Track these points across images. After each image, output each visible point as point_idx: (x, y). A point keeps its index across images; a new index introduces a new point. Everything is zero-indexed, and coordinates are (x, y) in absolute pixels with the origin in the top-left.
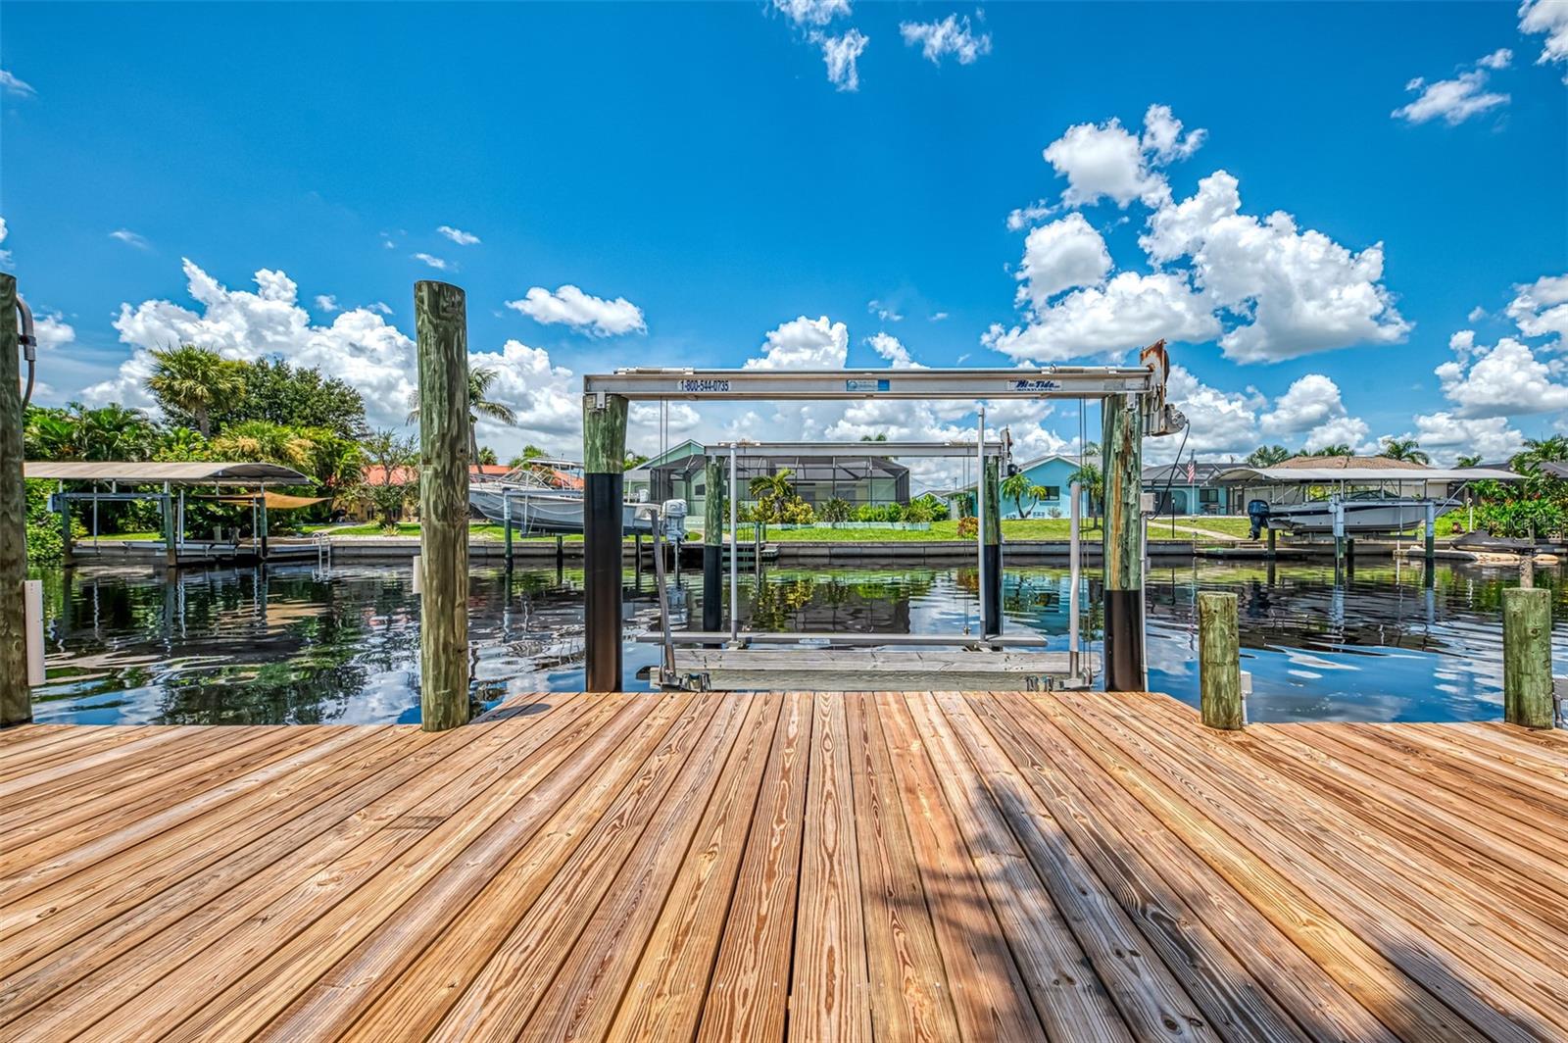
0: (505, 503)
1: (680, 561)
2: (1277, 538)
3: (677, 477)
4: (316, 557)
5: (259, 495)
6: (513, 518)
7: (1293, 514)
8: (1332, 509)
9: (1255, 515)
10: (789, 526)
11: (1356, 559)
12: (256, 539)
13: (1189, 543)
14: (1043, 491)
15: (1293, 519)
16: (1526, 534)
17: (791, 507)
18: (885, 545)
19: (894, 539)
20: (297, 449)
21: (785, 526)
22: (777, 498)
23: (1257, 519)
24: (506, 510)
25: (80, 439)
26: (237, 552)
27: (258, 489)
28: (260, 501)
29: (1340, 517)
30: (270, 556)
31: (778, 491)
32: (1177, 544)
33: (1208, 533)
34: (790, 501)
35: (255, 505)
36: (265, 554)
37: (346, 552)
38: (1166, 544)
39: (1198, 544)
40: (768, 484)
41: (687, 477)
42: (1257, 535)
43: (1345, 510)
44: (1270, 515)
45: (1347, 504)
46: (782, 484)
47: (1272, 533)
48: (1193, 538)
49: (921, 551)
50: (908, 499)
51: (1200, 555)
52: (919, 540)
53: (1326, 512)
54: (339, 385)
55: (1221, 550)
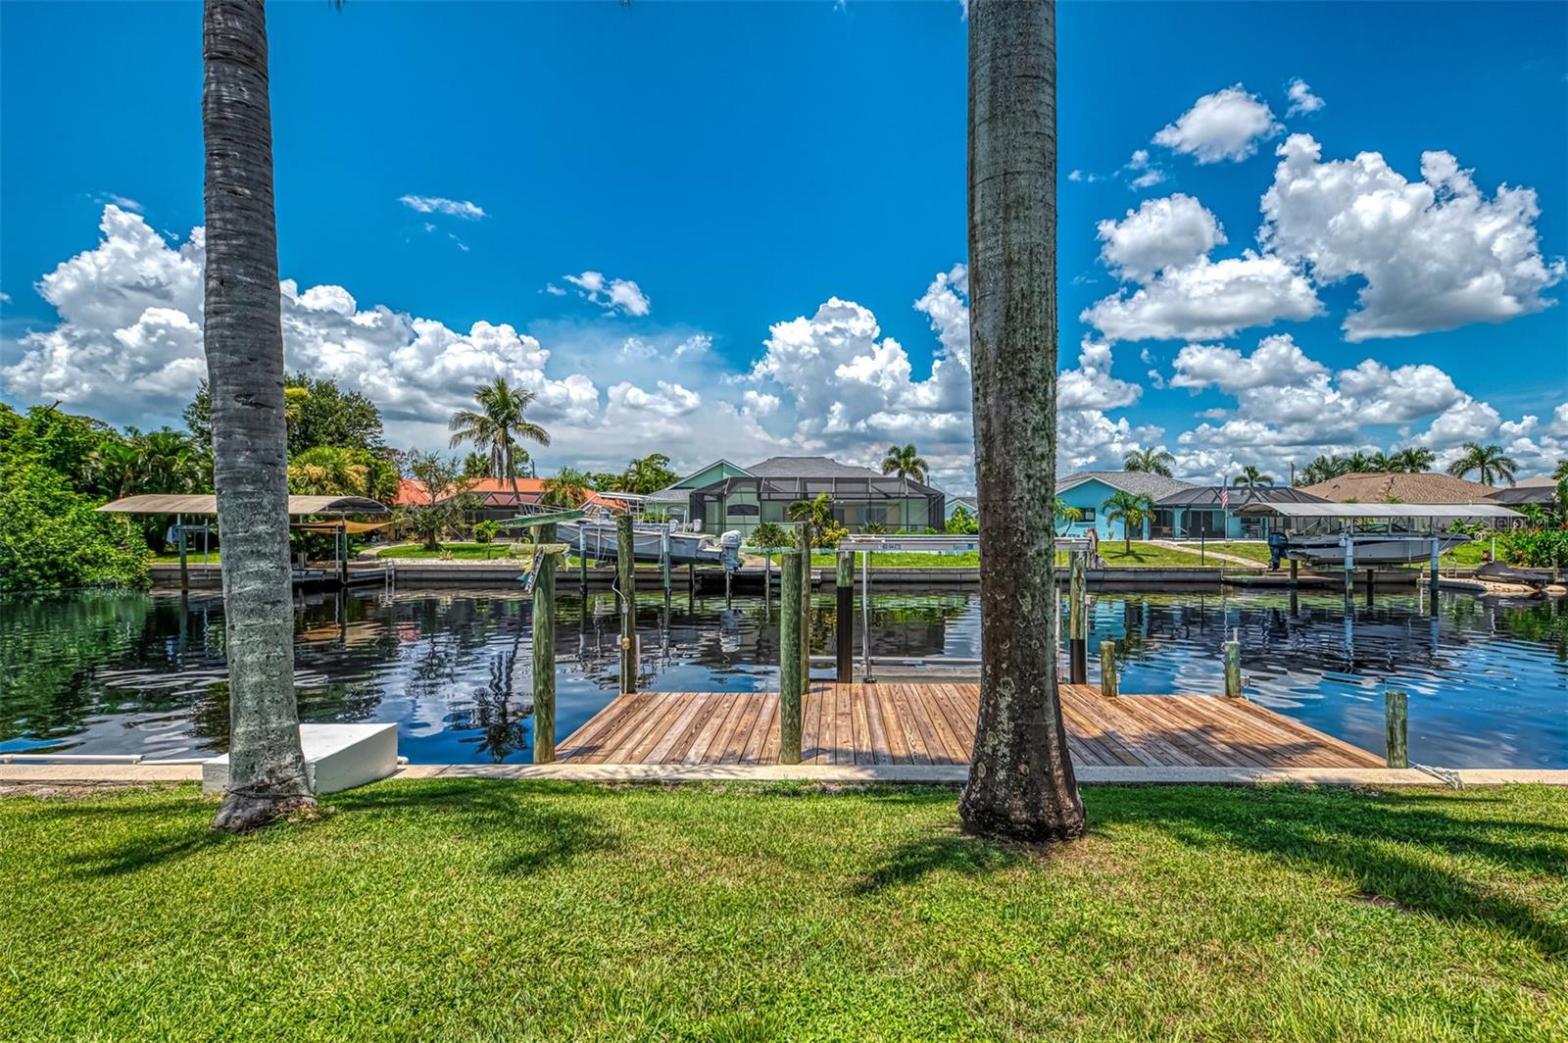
0: (581, 536)
1: (731, 586)
2: (1299, 567)
3: (711, 498)
4: (382, 581)
5: (340, 523)
6: (588, 549)
7: (1309, 546)
8: (1342, 543)
9: (1275, 546)
10: (828, 550)
11: (1375, 588)
12: (338, 562)
13: (1217, 571)
14: (1078, 513)
15: (1309, 551)
16: (1550, 564)
17: (829, 532)
18: (922, 571)
19: (931, 565)
20: (355, 475)
21: (823, 551)
22: (816, 523)
23: (1276, 551)
24: (582, 541)
25: (145, 464)
26: (324, 578)
27: (339, 518)
28: (342, 528)
29: (1350, 551)
30: (349, 580)
31: (817, 516)
32: (1206, 571)
33: (1239, 560)
34: (827, 526)
35: (336, 532)
36: (345, 580)
37: (408, 575)
38: (1195, 571)
39: (1226, 572)
40: (807, 509)
41: (721, 498)
42: (1276, 566)
43: (1355, 544)
44: (1288, 546)
45: (1356, 539)
46: (821, 510)
47: (1294, 563)
48: (1221, 566)
49: (958, 577)
50: (943, 523)
51: (1227, 582)
52: (954, 566)
53: (1336, 546)
54: (358, 397)
55: (1246, 578)
